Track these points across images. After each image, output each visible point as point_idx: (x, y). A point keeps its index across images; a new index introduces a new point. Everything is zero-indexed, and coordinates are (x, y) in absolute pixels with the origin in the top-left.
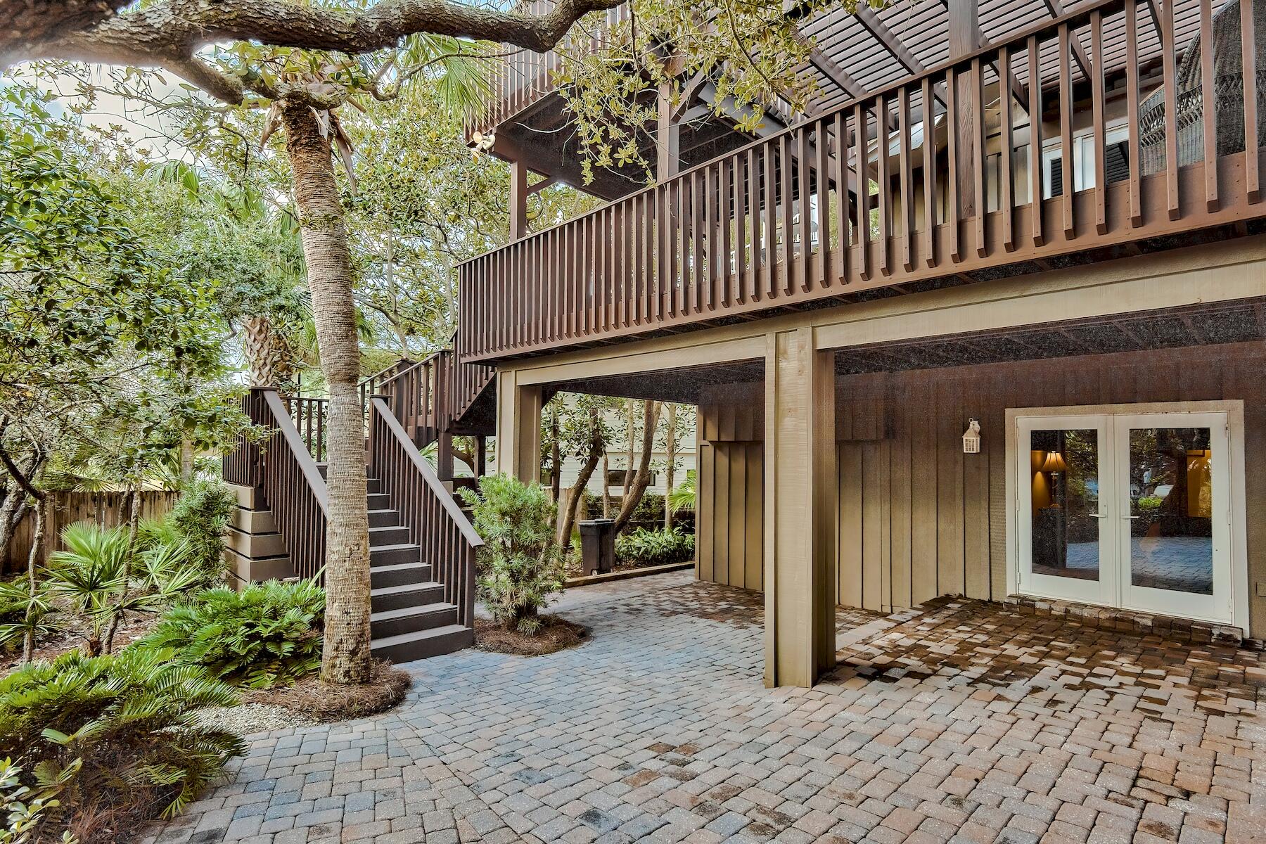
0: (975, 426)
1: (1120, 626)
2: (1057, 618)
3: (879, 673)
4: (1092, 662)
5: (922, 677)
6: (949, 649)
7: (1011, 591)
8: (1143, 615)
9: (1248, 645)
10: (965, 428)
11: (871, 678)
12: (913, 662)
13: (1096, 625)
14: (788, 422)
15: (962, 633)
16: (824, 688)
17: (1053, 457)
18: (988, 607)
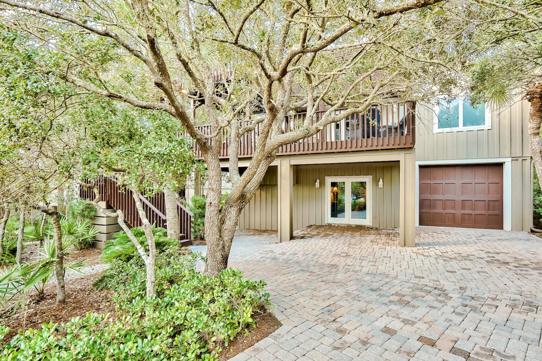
0: (318, 181)
1: (349, 227)
2: (336, 227)
3: (302, 237)
4: (343, 233)
5: (312, 237)
6: (315, 233)
7: (326, 222)
8: (353, 225)
9: (371, 228)
10: (316, 182)
11: (301, 238)
12: (309, 235)
13: (344, 227)
14: (283, 181)
15: (318, 231)
16: (292, 241)
17: (335, 188)
18: (321, 226)
